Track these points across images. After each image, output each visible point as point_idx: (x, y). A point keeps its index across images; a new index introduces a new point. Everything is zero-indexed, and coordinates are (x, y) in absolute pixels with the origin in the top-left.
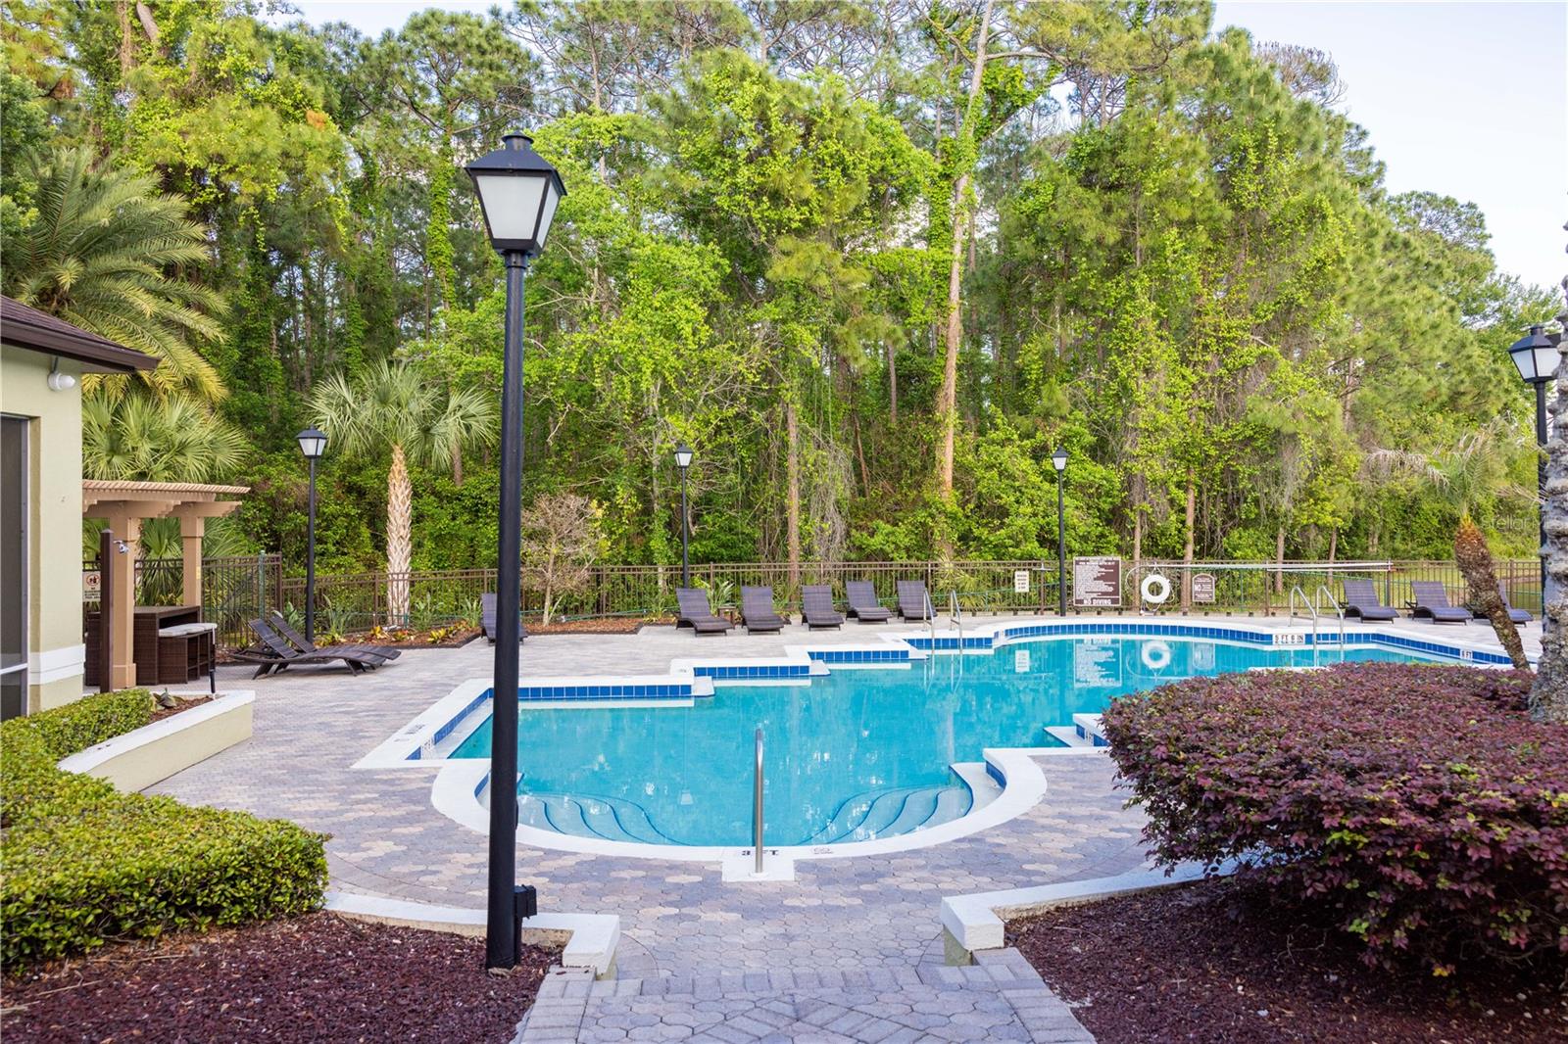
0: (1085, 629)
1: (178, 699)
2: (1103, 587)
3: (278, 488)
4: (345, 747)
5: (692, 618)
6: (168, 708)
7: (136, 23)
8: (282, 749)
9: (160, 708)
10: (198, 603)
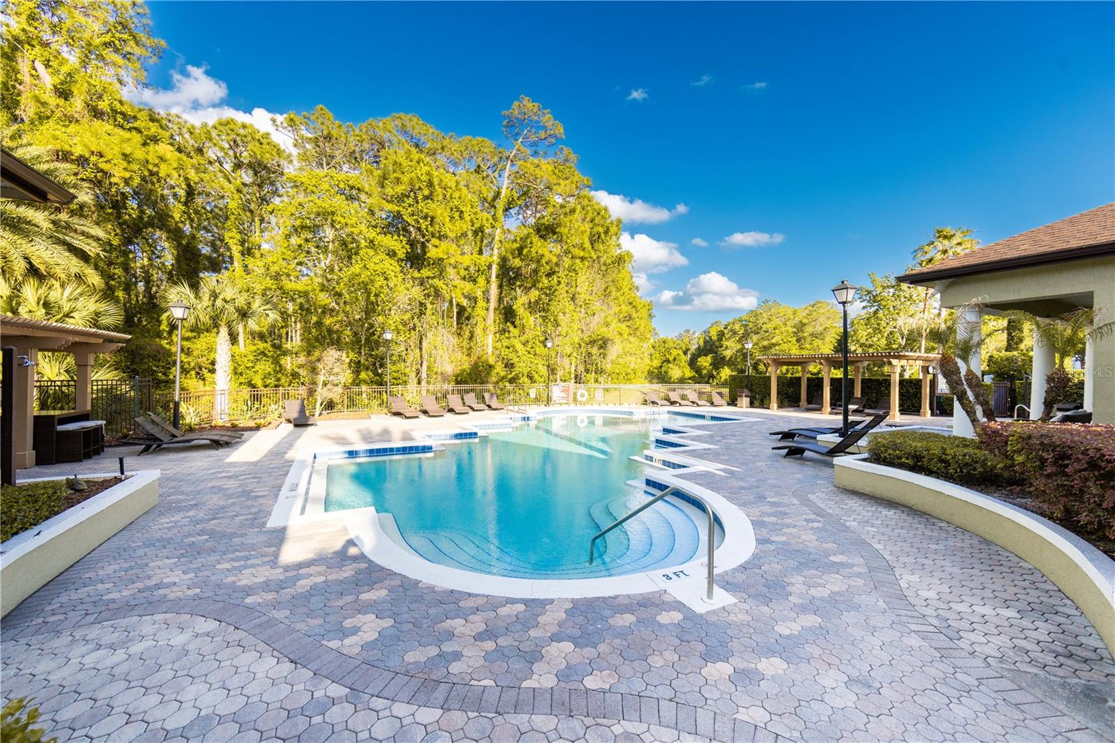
0: (557, 412)
1: (88, 482)
2: (563, 395)
3: (137, 346)
4: (249, 507)
5: (402, 411)
6: (79, 492)
7: (33, 72)
8: (191, 513)
9: (70, 492)
10: (89, 407)
